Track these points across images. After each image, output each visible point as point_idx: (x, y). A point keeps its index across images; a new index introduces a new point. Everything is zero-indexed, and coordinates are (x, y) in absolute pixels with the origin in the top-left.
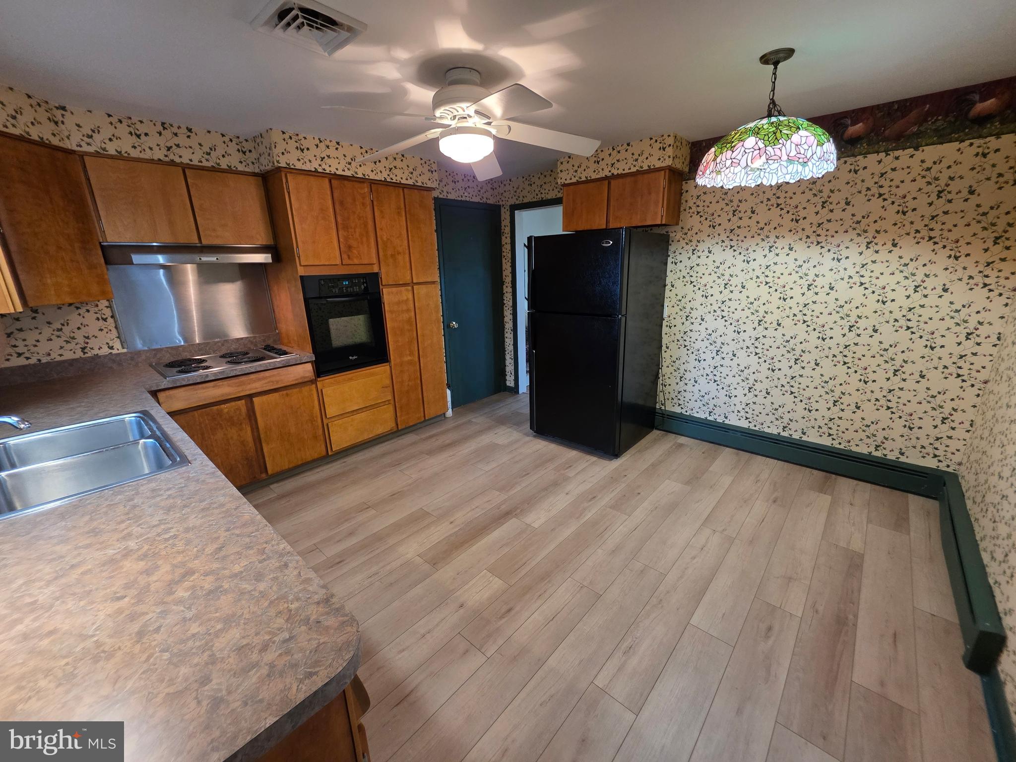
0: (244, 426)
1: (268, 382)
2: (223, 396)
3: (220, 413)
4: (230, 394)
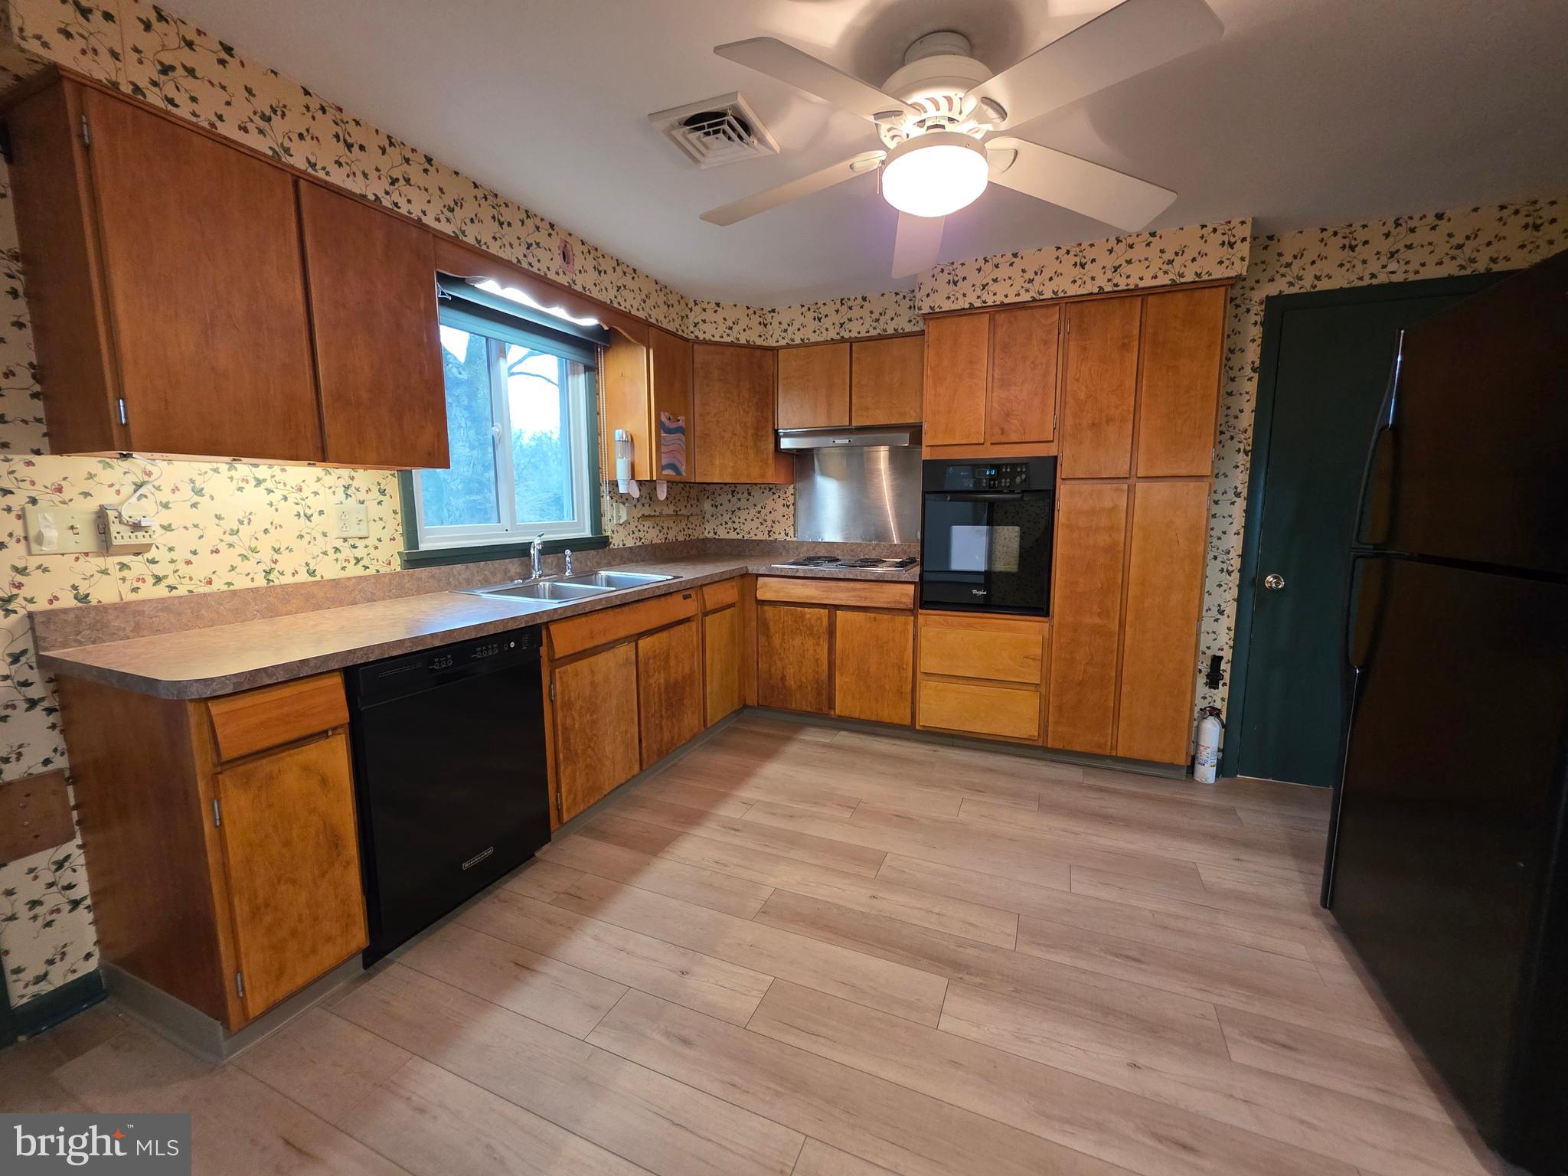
0: (822, 642)
1: (856, 596)
2: (807, 597)
3: (802, 615)
4: (814, 598)
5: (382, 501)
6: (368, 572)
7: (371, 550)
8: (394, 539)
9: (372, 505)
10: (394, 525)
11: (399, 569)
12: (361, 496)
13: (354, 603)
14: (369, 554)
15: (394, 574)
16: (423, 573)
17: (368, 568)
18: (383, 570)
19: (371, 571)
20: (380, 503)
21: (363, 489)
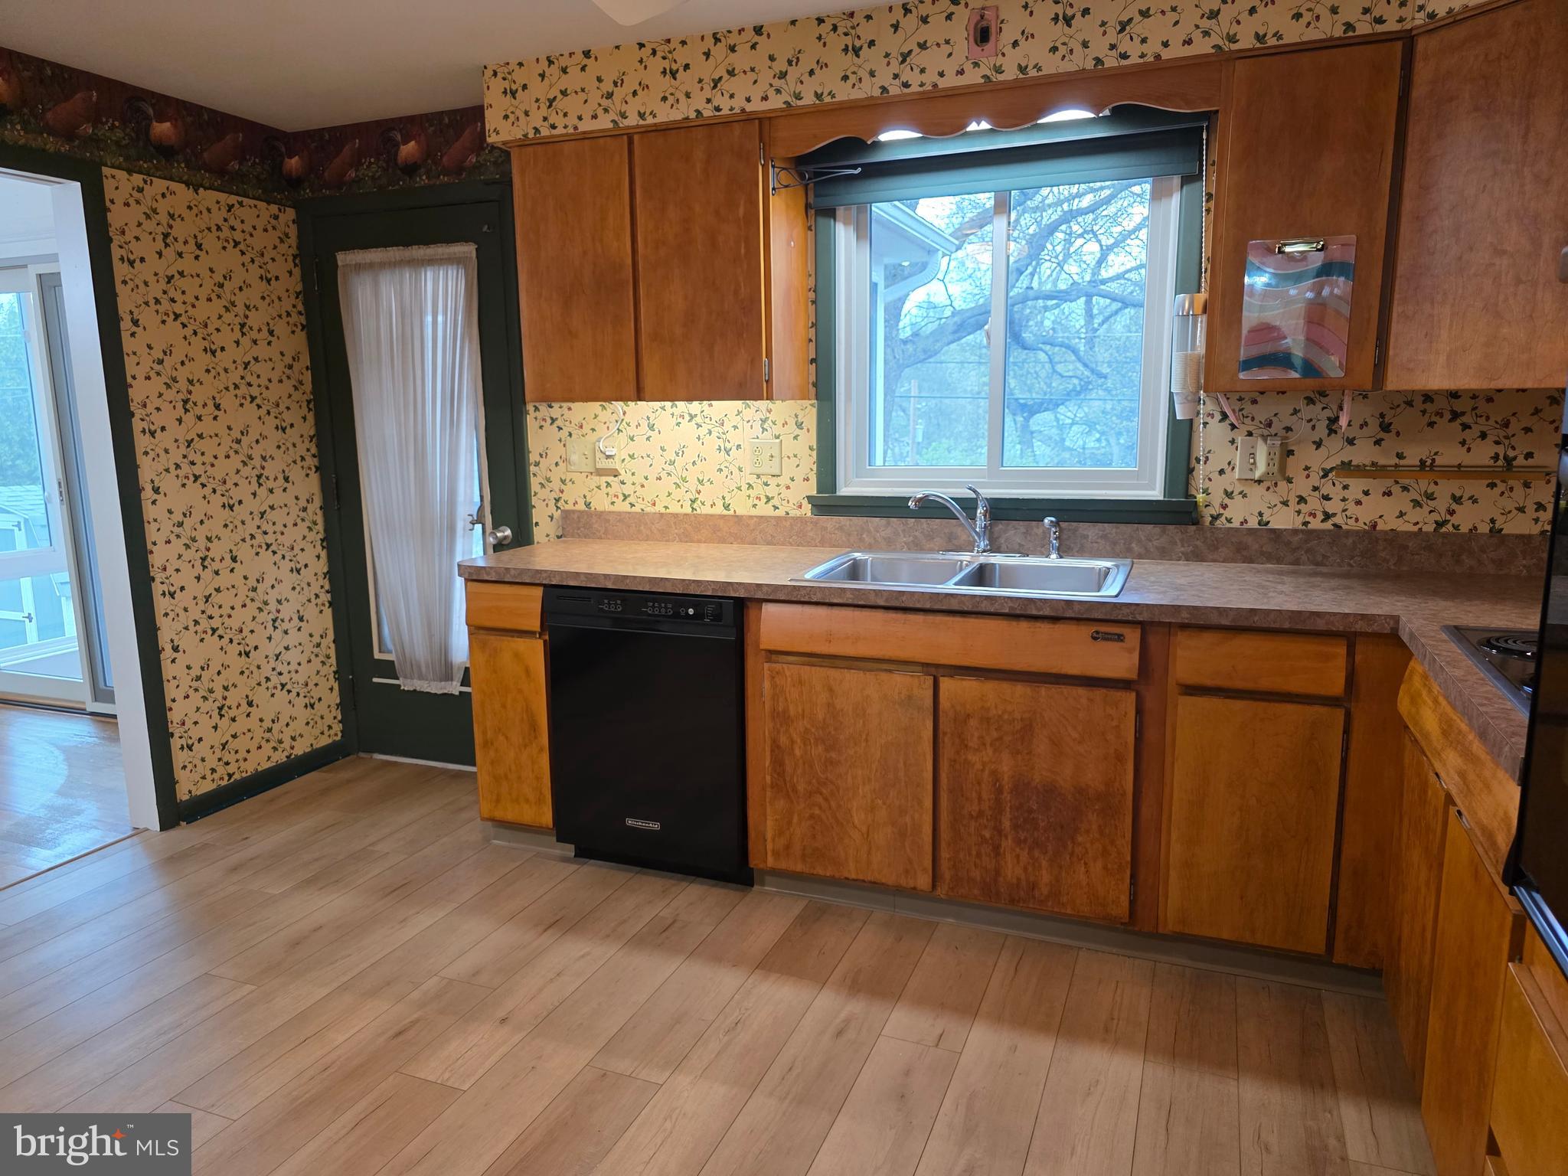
5: (798, 435)
6: (778, 513)
7: (783, 490)
8: (807, 480)
9: (787, 440)
10: (808, 463)
11: (809, 514)
12: (777, 430)
13: (754, 542)
14: (779, 494)
15: (801, 520)
16: (831, 522)
17: (778, 508)
18: (792, 513)
19: (780, 513)
20: (795, 438)
21: (779, 423)
